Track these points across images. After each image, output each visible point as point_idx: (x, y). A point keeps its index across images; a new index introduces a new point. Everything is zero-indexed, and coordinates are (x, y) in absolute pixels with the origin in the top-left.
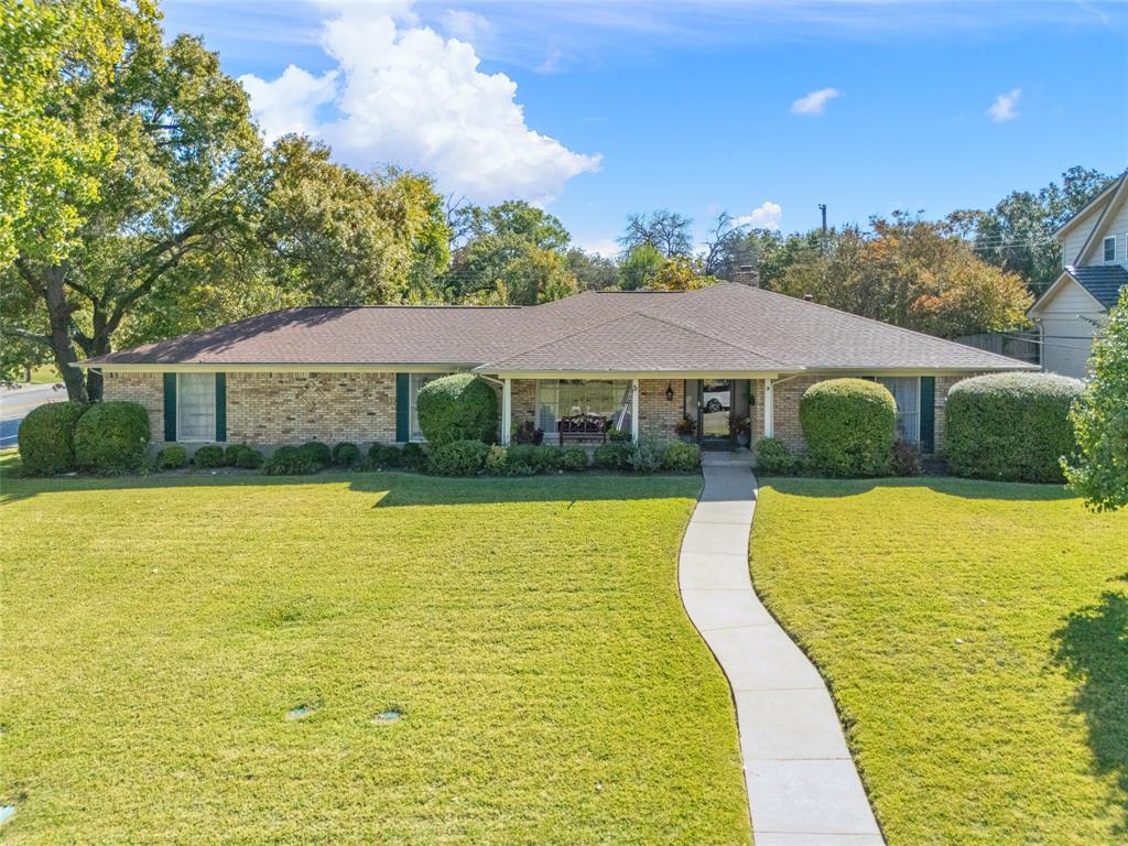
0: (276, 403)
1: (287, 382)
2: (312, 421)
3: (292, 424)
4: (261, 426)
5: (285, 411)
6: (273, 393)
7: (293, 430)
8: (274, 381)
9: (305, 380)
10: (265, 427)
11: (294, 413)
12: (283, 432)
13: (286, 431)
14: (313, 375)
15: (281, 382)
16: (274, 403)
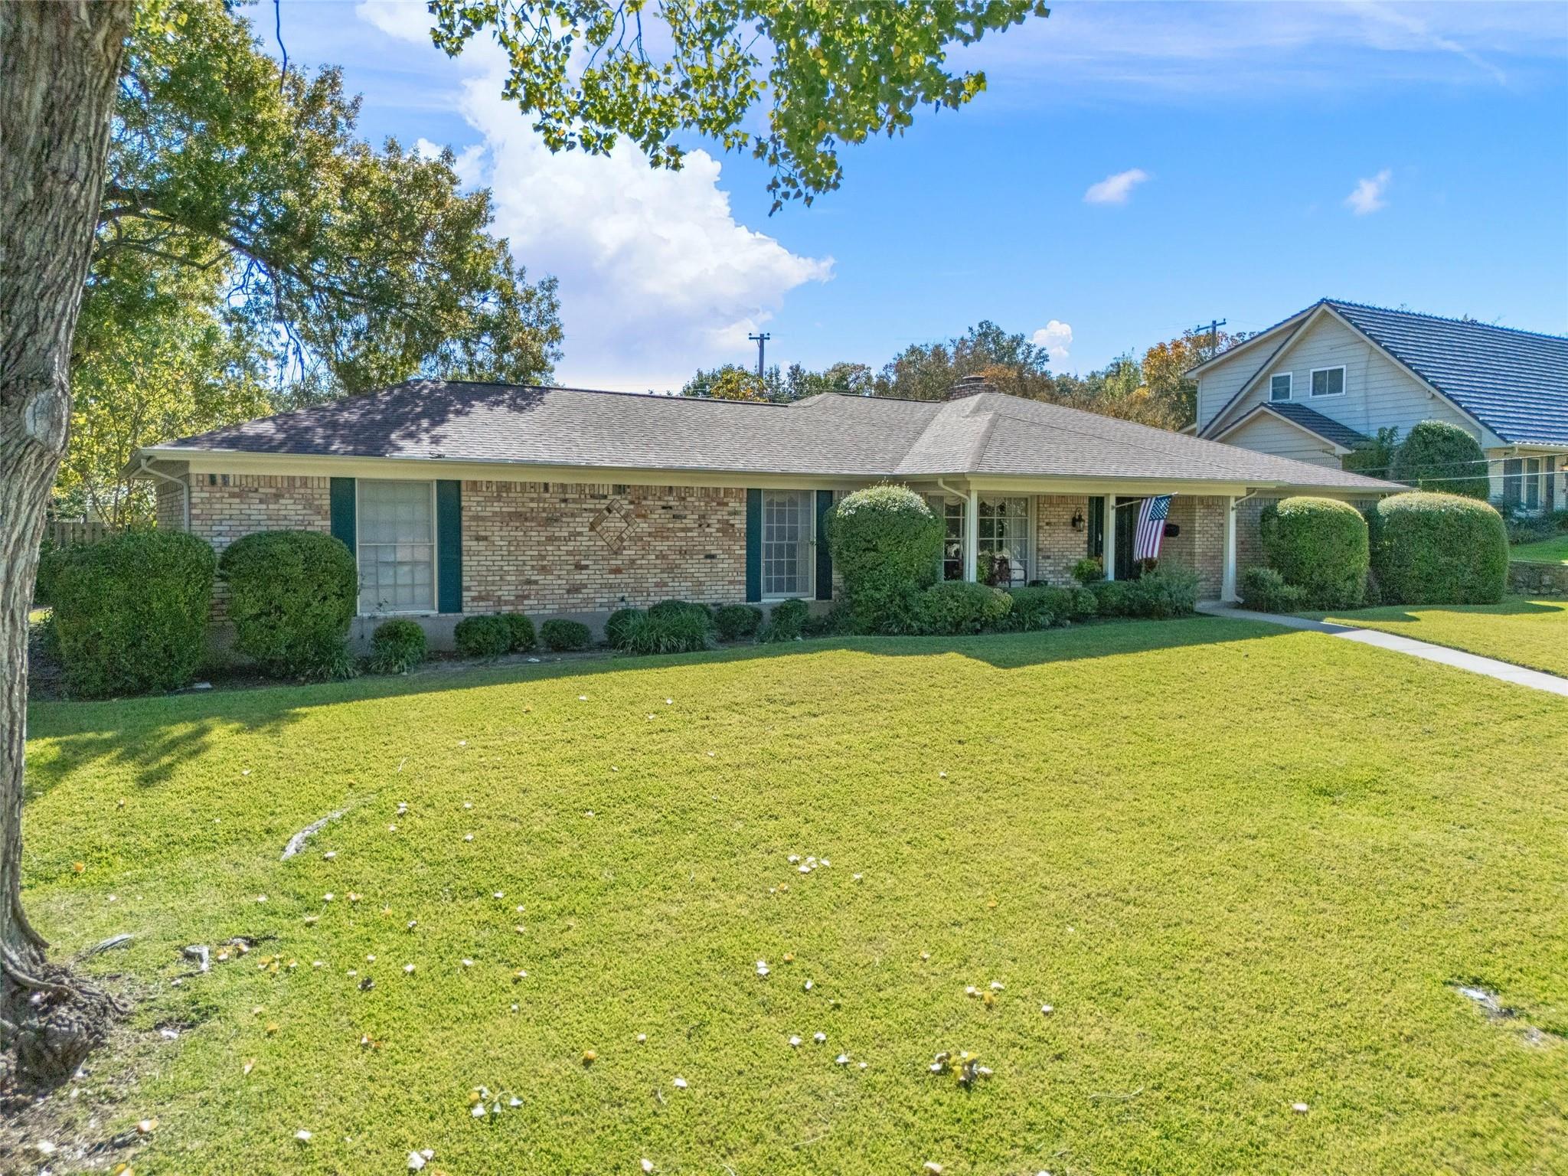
0: (558, 539)
1: (574, 501)
2: (617, 571)
3: (581, 577)
4: (529, 582)
5: (569, 553)
6: (551, 521)
7: (585, 586)
8: (552, 499)
9: (605, 497)
10: (536, 582)
11: (587, 558)
12: (569, 592)
13: (574, 590)
14: (620, 489)
15: (565, 501)
16: (551, 539)
